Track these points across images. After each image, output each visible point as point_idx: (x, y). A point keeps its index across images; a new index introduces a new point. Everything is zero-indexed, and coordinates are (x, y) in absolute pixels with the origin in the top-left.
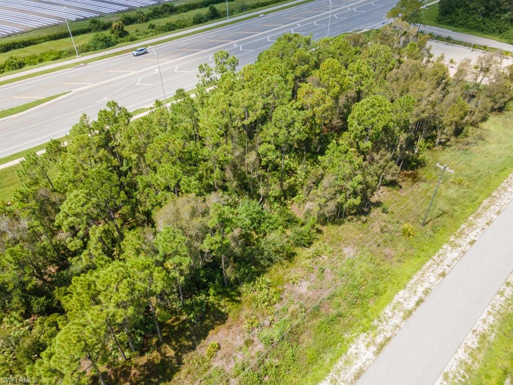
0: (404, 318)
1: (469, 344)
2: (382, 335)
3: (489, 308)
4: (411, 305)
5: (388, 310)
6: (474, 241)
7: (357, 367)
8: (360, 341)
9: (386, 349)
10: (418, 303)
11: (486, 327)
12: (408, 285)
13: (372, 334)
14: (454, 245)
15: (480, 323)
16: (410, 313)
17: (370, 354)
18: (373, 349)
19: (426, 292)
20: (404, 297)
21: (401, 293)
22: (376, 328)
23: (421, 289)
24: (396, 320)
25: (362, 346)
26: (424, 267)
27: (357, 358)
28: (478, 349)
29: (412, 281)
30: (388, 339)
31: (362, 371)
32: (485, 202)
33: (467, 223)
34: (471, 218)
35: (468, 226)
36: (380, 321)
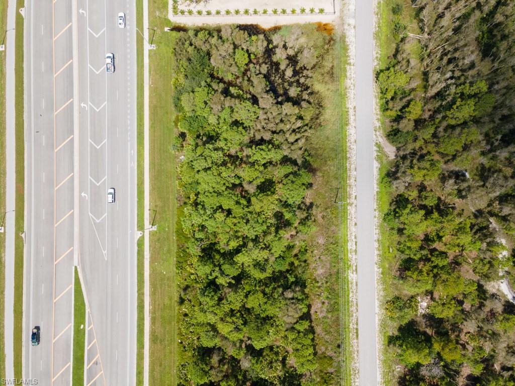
0: (356, 254)
1: (376, 247)
3: (375, 227)
4: (354, 248)
5: (350, 256)
6: (356, 196)
7: (354, 283)
8: (350, 274)
9: (358, 270)
10: (356, 245)
11: (377, 235)
12: (349, 239)
13: (351, 268)
14: (351, 205)
15: (375, 236)
16: (356, 250)
17: (355, 275)
18: (355, 273)
19: (355, 238)
20: (351, 246)
22: (350, 265)
23: (353, 237)
24: (354, 257)
25: (352, 275)
26: (348, 226)
27: (353, 280)
28: (379, 246)
29: (349, 236)
30: (356, 266)
31: (357, 283)
32: (347, 165)
33: (348, 187)
34: (348, 182)
35: (350, 188)
36: (350, 261)
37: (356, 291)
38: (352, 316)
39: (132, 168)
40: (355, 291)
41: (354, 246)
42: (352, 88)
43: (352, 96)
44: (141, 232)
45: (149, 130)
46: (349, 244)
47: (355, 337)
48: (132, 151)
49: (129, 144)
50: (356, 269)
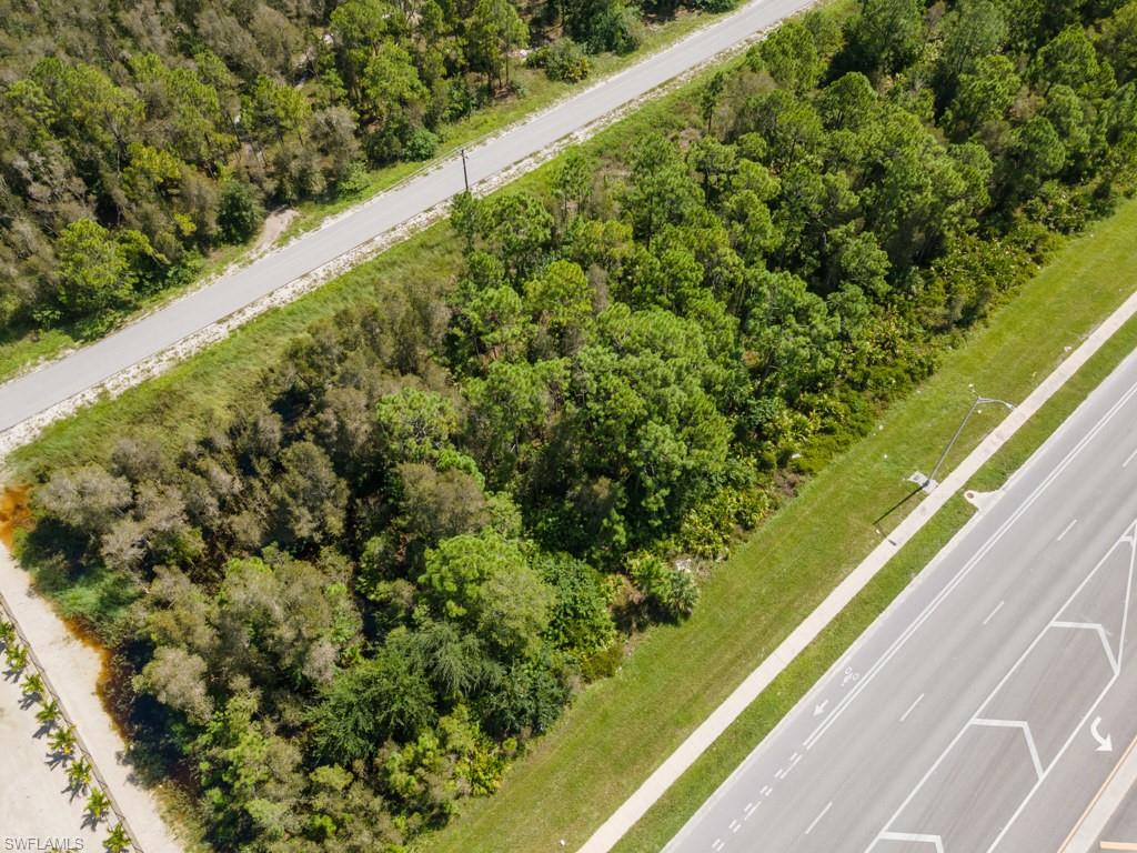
0: (538, 152)
1: (494, 138)
4: (529, 161)
5: (550, 158)
6: (426, 211)
7: (592, 127)
10: (521, 161)
13: (570, 145)
16: (531, 156)
17: (577, 133)
19: (508, 168)
20: (530, 166)
21: (532, 169)
23: (511, 172)
28: (488, 137)
29: (516, 178)
33: (417, 232)
37: (600, 118)
38: (646, 101)
39: (860, 667)
40: (603, 120)
42: (170, 354)
43: (194, 342)
44: (970, 500)
45: (706, 717)
47: (675, 82)
48: (819, 710)
49: (809, 743)
50: (565, 137)
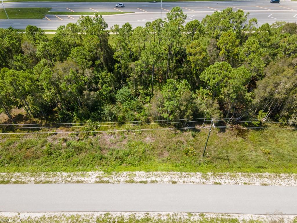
0: (126, 182)
2: (108, 179)
3: (171, 213)
5: (125, 173)
8: (98, 173)
10: (141, 182)
11: (156, 218)
14: (205, 177)
15: (156, 213)
16: (133, 182)
17: (93, 180)
19: (153, 182)
20: (140, 175)
26: (171, 172)
29: (155, 173)
30: (108, 182)
31: (82, 182)
32: (267, 174)
33: (232, 174)
34: (240, 174)
35: (230, 176)
36: (116, 174)
37: (69, 182)
38: (32, 176)
40: (70, 180)
41: (139, 180)
46: (143, 173)
